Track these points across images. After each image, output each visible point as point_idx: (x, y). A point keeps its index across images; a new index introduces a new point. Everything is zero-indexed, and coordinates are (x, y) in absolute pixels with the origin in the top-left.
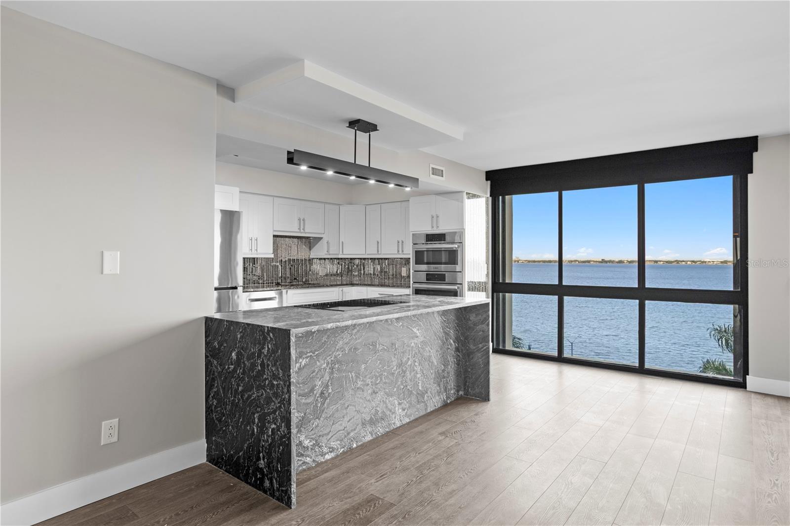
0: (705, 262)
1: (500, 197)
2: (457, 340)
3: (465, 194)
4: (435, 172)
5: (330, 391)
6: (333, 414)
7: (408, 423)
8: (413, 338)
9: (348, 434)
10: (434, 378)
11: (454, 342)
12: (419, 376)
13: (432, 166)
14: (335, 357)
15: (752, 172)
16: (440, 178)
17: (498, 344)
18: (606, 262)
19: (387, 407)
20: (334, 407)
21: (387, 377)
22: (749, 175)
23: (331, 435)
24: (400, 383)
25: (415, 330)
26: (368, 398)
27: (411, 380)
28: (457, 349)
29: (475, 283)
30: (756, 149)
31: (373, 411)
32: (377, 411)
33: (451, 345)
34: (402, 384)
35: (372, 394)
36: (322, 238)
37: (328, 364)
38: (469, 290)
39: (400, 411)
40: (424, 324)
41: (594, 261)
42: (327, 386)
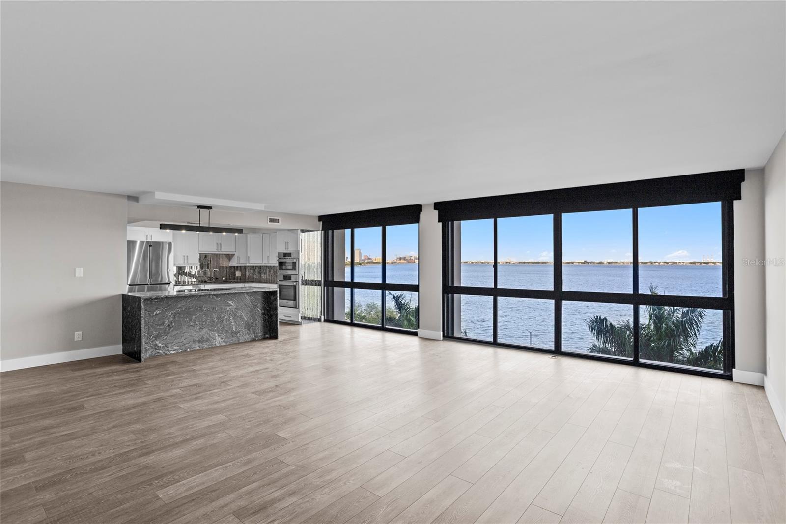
0: (676, 263)
1: (329, 231)
2: (264, 308)
3: (299, 231)
4: (272, 220)
5: (173, 325)
6: (175, 335)
7: (224, 345)
8: (228, 306)
9: (185, 345)
10: (245, 327)
11: (261, 310)
12: (233, 324)
13: (269, 218)
14: (177, 311)
15: (421, 221)
16: (278, 223)
17: (328, 317)
18: (588, 263)
19: (210, 336)
20: (176, 332)
21: (210, 323)
23: (174, 343)
24: (219, 326)
25: (230, 302)
26: (197, 330)
27: (227, 325)
28: (264, 314)
31: (201, 337)
32: (203, 337)
33: (258, 311)
34: (220, 326)
35: (199, 329)
36: (234, 254)
37: (172, 314)
38: (303, 284)
40: (236, 300)
41: (577, 262)
42: (172, 323)
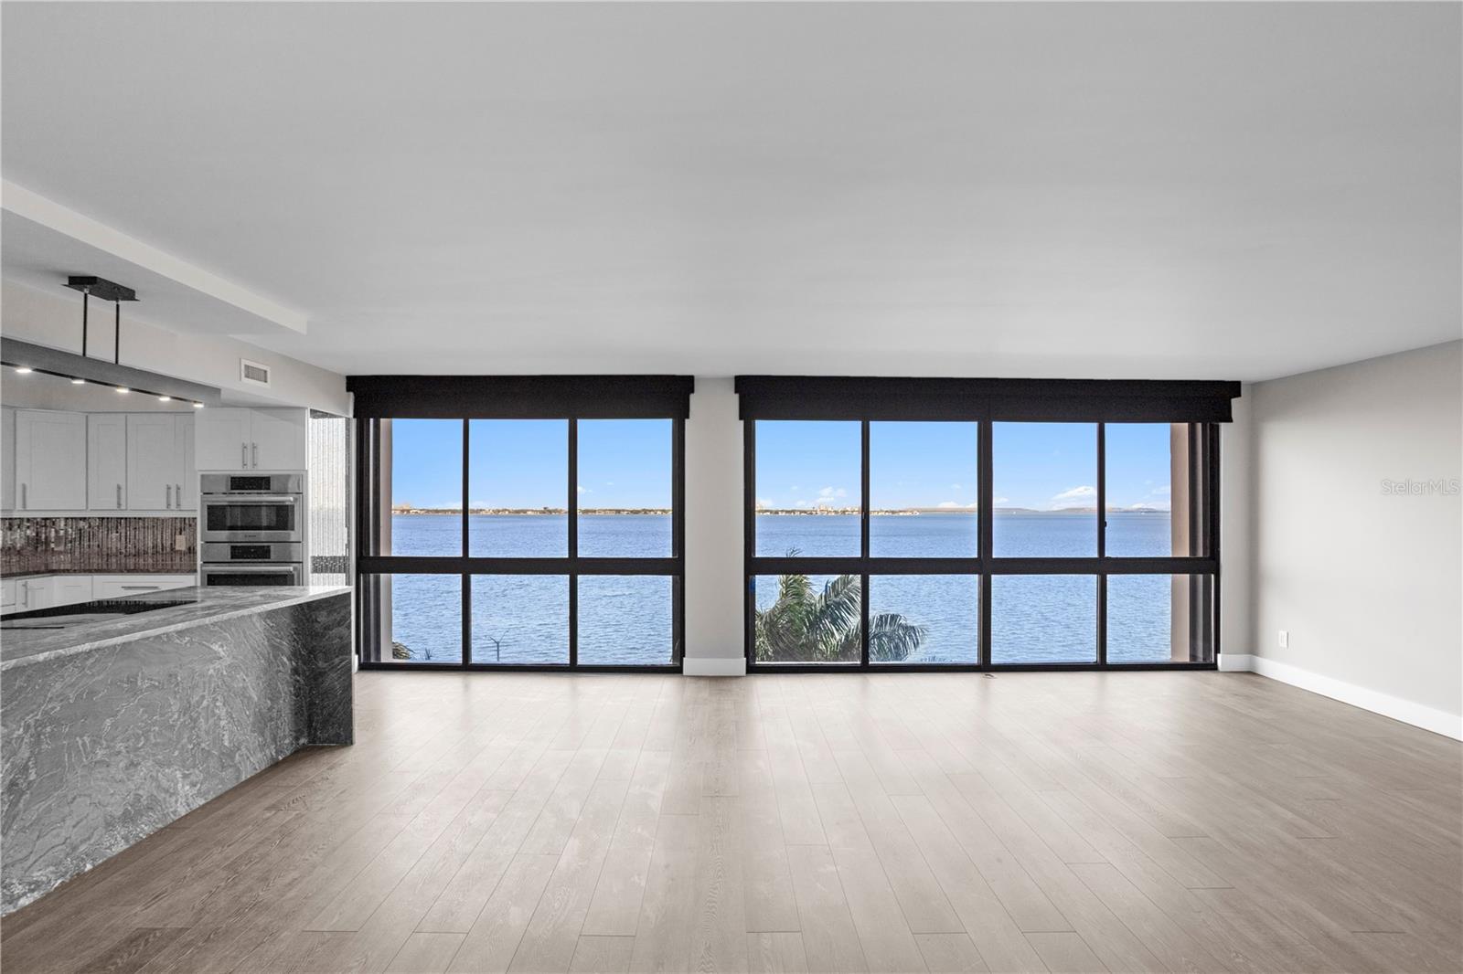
1: (372, 420)
2: (295, 655)
3: (308, 413)
4: (251, 373)
5: (32, 777)
6: (39, 819)
7: (202, 807)
8: (211, 661)
9: (74, 848)
10: (253, 725)
11: (290, 660)
12: (223, 723)
13: (244, 362)
14: (46, 713)
15: (688, 418)
16: (263, 383)
17: (367, 656)
19: (159, 787)
20: (43, 806)
21: (160, 734)
22: (686, 420)
23: (32, 858)
24: (185, 740)
25: (215, 647)
26: (118, 777)
27: (207, 733)
28: (295, 671)
29: (326, 558)
30: (693, 392)
31: (131, 798)
32: (138, 798)
33: (284, 664)
34: (190, 741)
35: (127, 768)
37: (27, 727)
38: (315, 570)
39: (188, 787)
40: (232, 635)
42: (25, 769)
